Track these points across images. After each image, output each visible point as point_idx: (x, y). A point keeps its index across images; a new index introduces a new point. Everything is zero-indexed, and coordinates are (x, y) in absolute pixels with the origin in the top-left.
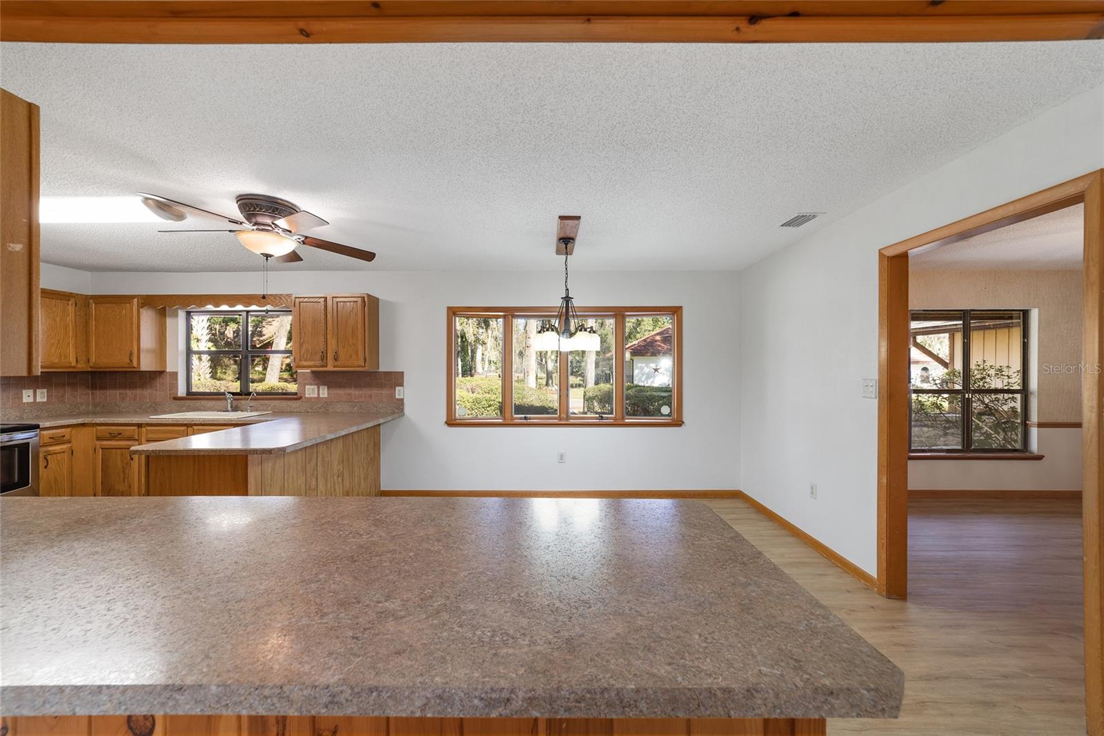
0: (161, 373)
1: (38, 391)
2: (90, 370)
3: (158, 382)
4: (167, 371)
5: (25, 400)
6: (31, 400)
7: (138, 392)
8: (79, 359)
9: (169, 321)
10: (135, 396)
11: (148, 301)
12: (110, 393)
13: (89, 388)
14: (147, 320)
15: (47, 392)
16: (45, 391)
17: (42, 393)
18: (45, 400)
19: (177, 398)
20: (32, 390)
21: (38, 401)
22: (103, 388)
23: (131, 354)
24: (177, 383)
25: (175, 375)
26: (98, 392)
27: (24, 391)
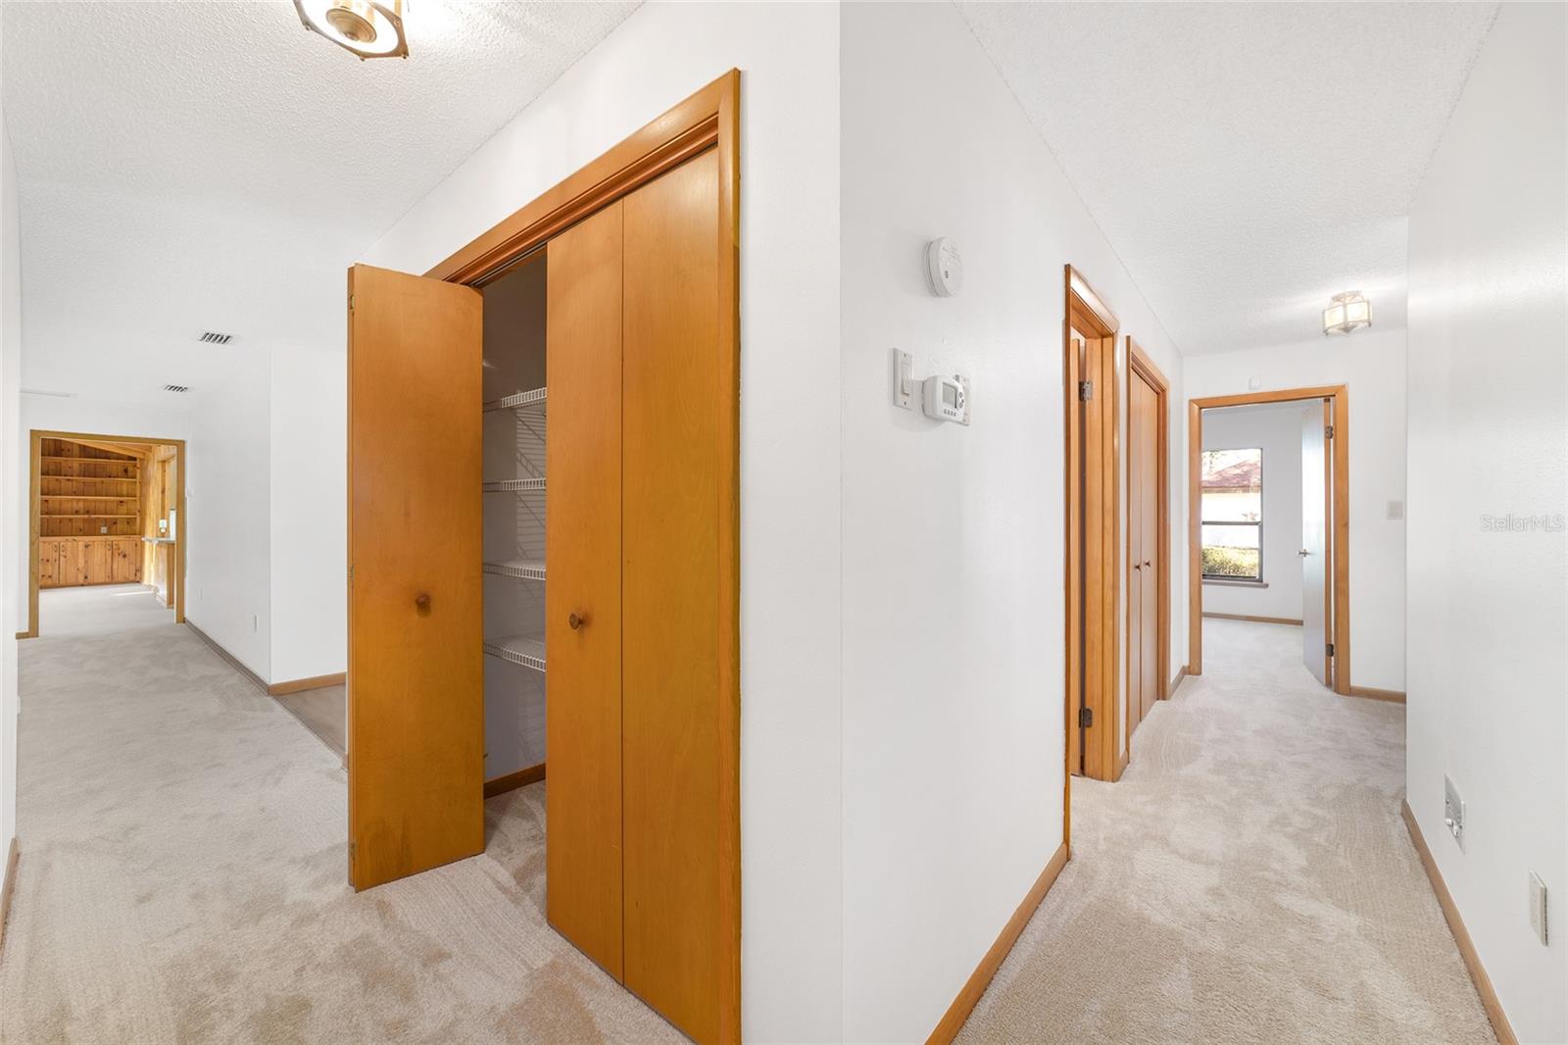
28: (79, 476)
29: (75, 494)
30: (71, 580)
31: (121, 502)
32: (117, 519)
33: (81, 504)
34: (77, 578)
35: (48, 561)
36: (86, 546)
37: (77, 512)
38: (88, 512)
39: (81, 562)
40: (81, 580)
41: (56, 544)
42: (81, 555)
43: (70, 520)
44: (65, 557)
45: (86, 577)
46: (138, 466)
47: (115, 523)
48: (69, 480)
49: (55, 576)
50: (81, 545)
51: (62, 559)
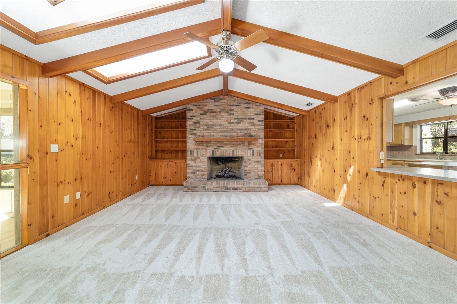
0: (411, 146)
2: (390, 145)
3: (410, 149)
4: (414, 145)
7: (404, 152)
9: (414, 129)
10: (403, 153)
11: (407, 124)
12: (395, 152)
13: (389, 150)
14: (407, 129)
19: (417, 154)
22: (393, 151)
23: (402, 140)
24: (417, 149)
25: (416, 147)
26: (391, 152)
28: (273, 129)
29: (272, 138)
30: (277, 182)
31: (287, 142)
32: (285, 150)
33: (273, 144)
34: (278, 181)
35: (269, 171)
36: (281, 165)
37: (273, 147)
38: (276, 147)
39: (280, 174)
40: (280, 182)
41: (271, 163)
42: (279, 169)
43: (271, 151)
44: (274, 170)
45: (281, 181)
46: (295, 122)
47: (285, 152)
48: (270, 131)
49: (271, 179)
50: (280, 163)
51: (273, 170)
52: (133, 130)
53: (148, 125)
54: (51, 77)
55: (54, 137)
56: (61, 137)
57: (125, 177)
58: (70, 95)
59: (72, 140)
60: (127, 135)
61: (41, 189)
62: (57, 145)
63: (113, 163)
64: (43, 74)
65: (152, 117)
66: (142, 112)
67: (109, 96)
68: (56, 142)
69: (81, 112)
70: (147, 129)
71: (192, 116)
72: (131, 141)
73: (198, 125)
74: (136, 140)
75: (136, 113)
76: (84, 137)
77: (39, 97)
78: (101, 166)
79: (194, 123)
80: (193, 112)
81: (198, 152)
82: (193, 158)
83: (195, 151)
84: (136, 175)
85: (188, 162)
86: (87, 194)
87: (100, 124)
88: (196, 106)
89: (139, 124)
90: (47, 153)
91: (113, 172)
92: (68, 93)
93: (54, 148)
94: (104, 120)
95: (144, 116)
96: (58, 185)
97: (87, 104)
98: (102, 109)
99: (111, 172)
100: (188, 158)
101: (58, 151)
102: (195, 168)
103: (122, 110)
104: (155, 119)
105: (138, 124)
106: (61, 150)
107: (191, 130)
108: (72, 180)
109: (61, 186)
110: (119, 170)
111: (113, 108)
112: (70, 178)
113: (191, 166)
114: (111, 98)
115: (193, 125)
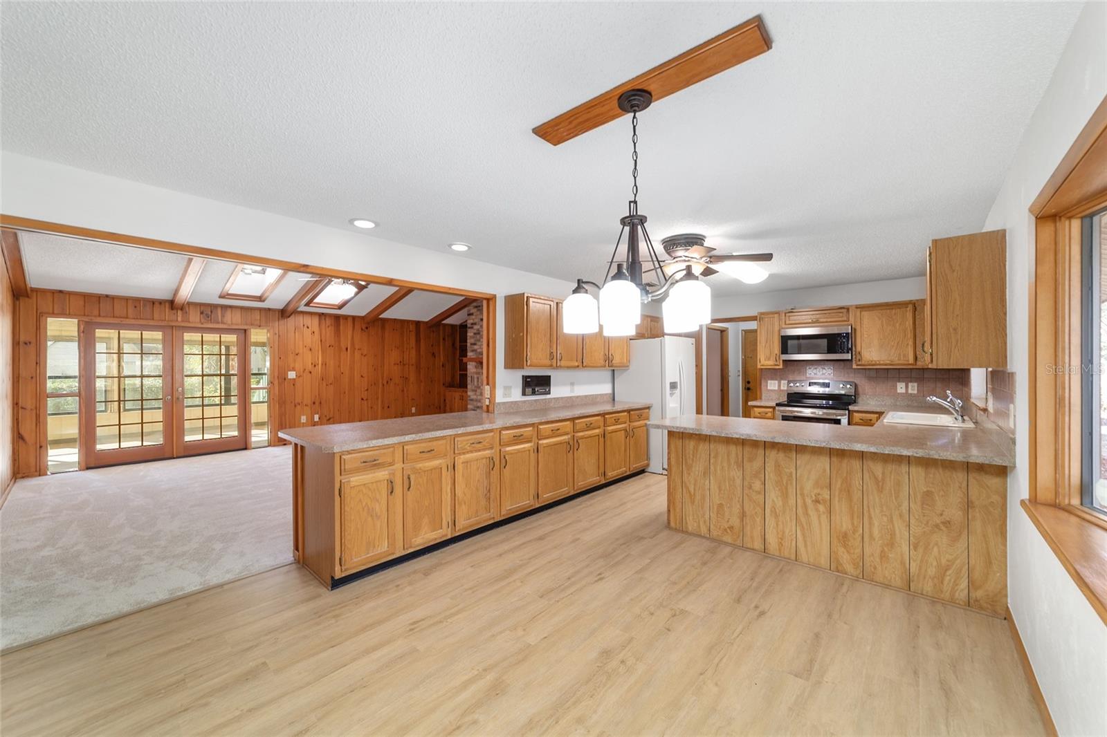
1: (910, 384)
5: (899, 391)
6: (903, 391)
8: (918, 356)
15: (918, 385)
16: (916, 384)
17: (912, 386)
18: (916, 392)
20: (904, 384)
21: (910, 391)
27: (898, 384)
52: (405, 350)
53: (444, 339)
54: (289, 317)
55: (292, 366)
56: (298, 365)
57: (388, 407)
58: (308, 327)
59: (310, 367)
60: (393, 356)
61: (280, 407)
62: (295, 372)
63: (367, 390)
64: (282, 317)
65: (453, 326)
66: (427, 323)
67: (359, 317)
68: (293, 369)
69: (321, 341)
70: (439, 345)
71: (472, 324)
72: (402, 363)
73: (478, 336)
74: (413, 361)
75: (412, 327)
76: (324, 364)
77: (279, 336)
78: (347, 393)
79: (475, 334)
80: (474, 317)
81: (478, 378)
82: (473, 388)
83: (475, 376)
84: (412, 407)
85: (469, 393)
86: (328, 418)
87: (347, 349)
88: (476, 307)
89: (420, 341)
90: (285, 379)
91: (367, 400)
92: (306, 326)
93: (292, 375)
94: (353, 344)
95: (430, 327)
96: (295, 406)
97: (329, 333)
98: (350, 333)
99: (362, 399)
100: (469, 387)
101: (295, 377)
102: (475, 403)
103: (383, 327)
104: (460, 328)
105: (418, 340)
106: (298, 376)
107: (472, 344)
108: (310, 402)
109: (298, 407)
110: (377, 399)
111: (367, 328)
112: (308, 400)
113: (472, 400)
114: (363, 318)
115: (473, 337)
